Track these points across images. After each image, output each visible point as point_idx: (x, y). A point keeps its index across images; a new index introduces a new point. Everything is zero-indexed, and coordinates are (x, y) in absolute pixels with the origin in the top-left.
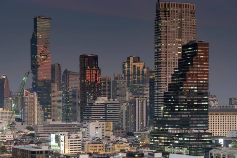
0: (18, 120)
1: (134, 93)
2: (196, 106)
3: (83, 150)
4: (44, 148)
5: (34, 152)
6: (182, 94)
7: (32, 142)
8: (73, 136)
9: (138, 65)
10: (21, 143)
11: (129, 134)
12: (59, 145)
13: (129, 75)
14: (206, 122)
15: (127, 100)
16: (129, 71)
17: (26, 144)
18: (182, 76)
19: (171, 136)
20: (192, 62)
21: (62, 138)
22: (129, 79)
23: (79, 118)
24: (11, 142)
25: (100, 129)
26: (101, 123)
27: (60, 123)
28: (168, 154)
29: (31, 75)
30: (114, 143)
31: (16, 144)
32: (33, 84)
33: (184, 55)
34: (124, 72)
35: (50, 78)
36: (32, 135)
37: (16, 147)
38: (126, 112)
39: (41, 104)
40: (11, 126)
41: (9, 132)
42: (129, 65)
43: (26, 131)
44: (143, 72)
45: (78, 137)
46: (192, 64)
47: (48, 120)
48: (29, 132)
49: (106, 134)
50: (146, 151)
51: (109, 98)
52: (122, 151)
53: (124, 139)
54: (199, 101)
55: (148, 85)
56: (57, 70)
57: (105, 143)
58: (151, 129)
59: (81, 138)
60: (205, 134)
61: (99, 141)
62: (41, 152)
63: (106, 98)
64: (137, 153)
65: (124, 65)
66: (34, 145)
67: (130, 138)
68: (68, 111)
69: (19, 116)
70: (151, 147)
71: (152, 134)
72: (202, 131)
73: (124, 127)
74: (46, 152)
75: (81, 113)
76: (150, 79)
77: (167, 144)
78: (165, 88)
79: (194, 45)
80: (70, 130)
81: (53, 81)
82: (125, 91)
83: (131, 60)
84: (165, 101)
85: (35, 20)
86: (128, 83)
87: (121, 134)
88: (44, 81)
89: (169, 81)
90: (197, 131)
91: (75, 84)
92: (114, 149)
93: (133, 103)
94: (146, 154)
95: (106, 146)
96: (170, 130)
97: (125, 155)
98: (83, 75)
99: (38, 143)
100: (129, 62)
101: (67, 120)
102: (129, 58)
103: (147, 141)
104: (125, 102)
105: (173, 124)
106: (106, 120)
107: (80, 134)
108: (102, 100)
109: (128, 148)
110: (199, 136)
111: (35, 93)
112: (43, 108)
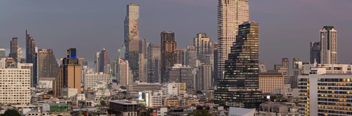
0: (114, 81)
1: (202, 61)
2: (250, 71)
3: (163, 104)
4: (134, 103)
5: (126, 106)
6: (239, 62)
7: (124, 98)
8: (156, 93)
9: (205, 39)
10: (116, 98)
11: (199, 92)
12: (145, 101)
13: (198, 47)
14: (257, 83)
15: (197, 66)
16: (198, 44)
17: (120, 99)
18: (238, 48)
19: (231, 94)
20: (246, 37)
21: (147, 95)
22: (198, 50)
23: (160, 80)
24: (109, 98)
25: (176, 89)
26: (177, 84)
27: (146, 83)
28: (228, 107)
29: (124, 47)
30: (187, 99)
31: (112, 99)
32: (126, 54)
33: (240, 32)
34: (194, 45)
35: (138, 50)
36: (124, 92)
37: (113, 101)
38: (196, 76)
39: (131, 69)
40: (109, 86)
41: (108, 90)
42: (198, 40)
43: (120, 89)
44: (209, 45)
45: (159, 95)
46: (246, 39)
47: (137, 82)
48: (123, 90)
49: (180, 92)
50: (212, 105)
51: (183, 64)
52: (193, 105)
53: (195, 96)
54: (252, 67)
55: (213, 55)
56: (143, 44)
57: (180, 98)
58: (215, 88)
59: (162, 95)
60: (256, 92)
61: (176, 98)
62: (132, 105)
63: (181, 65)
64: (204, 106)
65: (194, 39)
66: (126, 100)
67: (199, 95)
68: (151, 74)
69: (115, 78)
70: (215, 102)
71: (216, 92)
72: (254, 90)
73: (195, 87)
74: (135, 105)
75: (162, 76)
76: (215, 51)
77: (228, 100)
78: (225, 57)
79: (248, 25)
80: (154, 89)
81: (141, 52)
82: (195, 60)
83: (200, 35)
84: (226, 67)
85: (128, 6)
86: (198, 53)
87: (192, 92)
88: (134, 52)
89: (229, 52)
90: (250, 90)
91: (157, 54)
92: (186, 104)
93: (201, 68)
94: (211, 107)
95: (181, 101)
96: (230, 89)
97: (195, 108)
98: (163, 48)
99: (129, 99)
100: (198, 37)
101: (151, 82)
102: (198, 35)
103: (212, 97)
104: (195, 68)
105: (232, 84)
106: (180, 82)
107: (161, 92)
108: (177, 66)
109: (197, 103)
110: (252, 93)
111: (127, 61)
112: (133, 72)
